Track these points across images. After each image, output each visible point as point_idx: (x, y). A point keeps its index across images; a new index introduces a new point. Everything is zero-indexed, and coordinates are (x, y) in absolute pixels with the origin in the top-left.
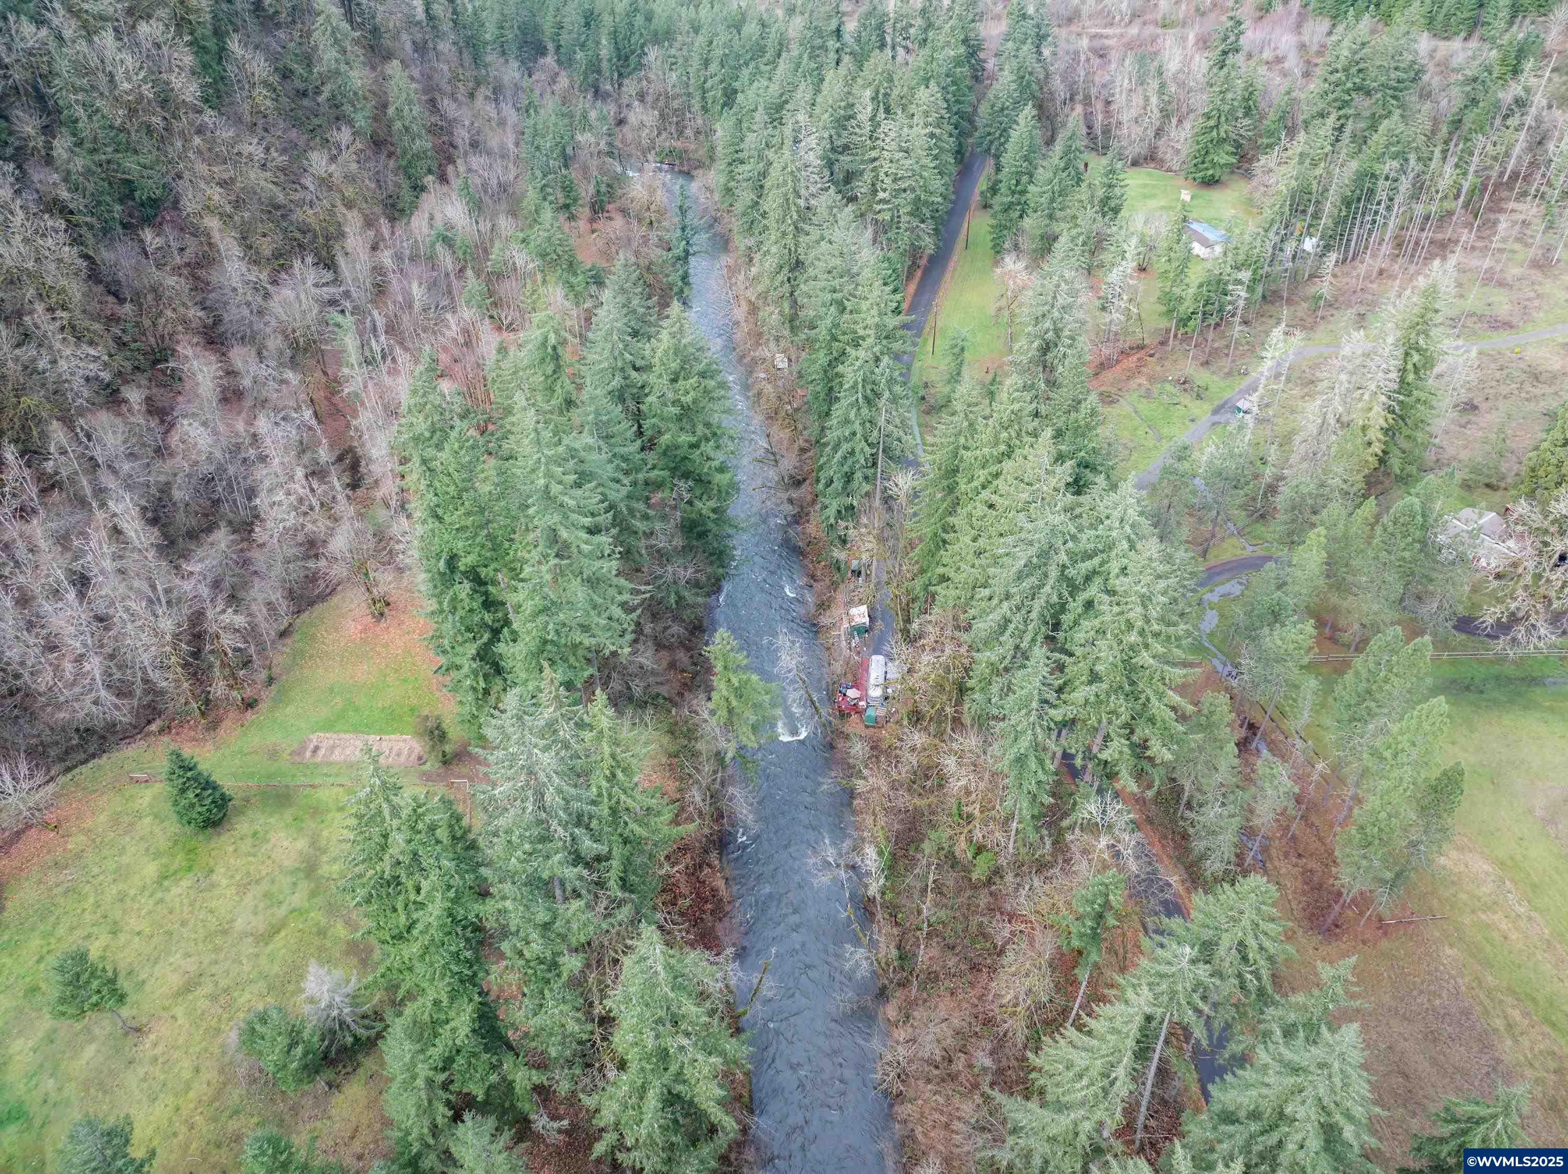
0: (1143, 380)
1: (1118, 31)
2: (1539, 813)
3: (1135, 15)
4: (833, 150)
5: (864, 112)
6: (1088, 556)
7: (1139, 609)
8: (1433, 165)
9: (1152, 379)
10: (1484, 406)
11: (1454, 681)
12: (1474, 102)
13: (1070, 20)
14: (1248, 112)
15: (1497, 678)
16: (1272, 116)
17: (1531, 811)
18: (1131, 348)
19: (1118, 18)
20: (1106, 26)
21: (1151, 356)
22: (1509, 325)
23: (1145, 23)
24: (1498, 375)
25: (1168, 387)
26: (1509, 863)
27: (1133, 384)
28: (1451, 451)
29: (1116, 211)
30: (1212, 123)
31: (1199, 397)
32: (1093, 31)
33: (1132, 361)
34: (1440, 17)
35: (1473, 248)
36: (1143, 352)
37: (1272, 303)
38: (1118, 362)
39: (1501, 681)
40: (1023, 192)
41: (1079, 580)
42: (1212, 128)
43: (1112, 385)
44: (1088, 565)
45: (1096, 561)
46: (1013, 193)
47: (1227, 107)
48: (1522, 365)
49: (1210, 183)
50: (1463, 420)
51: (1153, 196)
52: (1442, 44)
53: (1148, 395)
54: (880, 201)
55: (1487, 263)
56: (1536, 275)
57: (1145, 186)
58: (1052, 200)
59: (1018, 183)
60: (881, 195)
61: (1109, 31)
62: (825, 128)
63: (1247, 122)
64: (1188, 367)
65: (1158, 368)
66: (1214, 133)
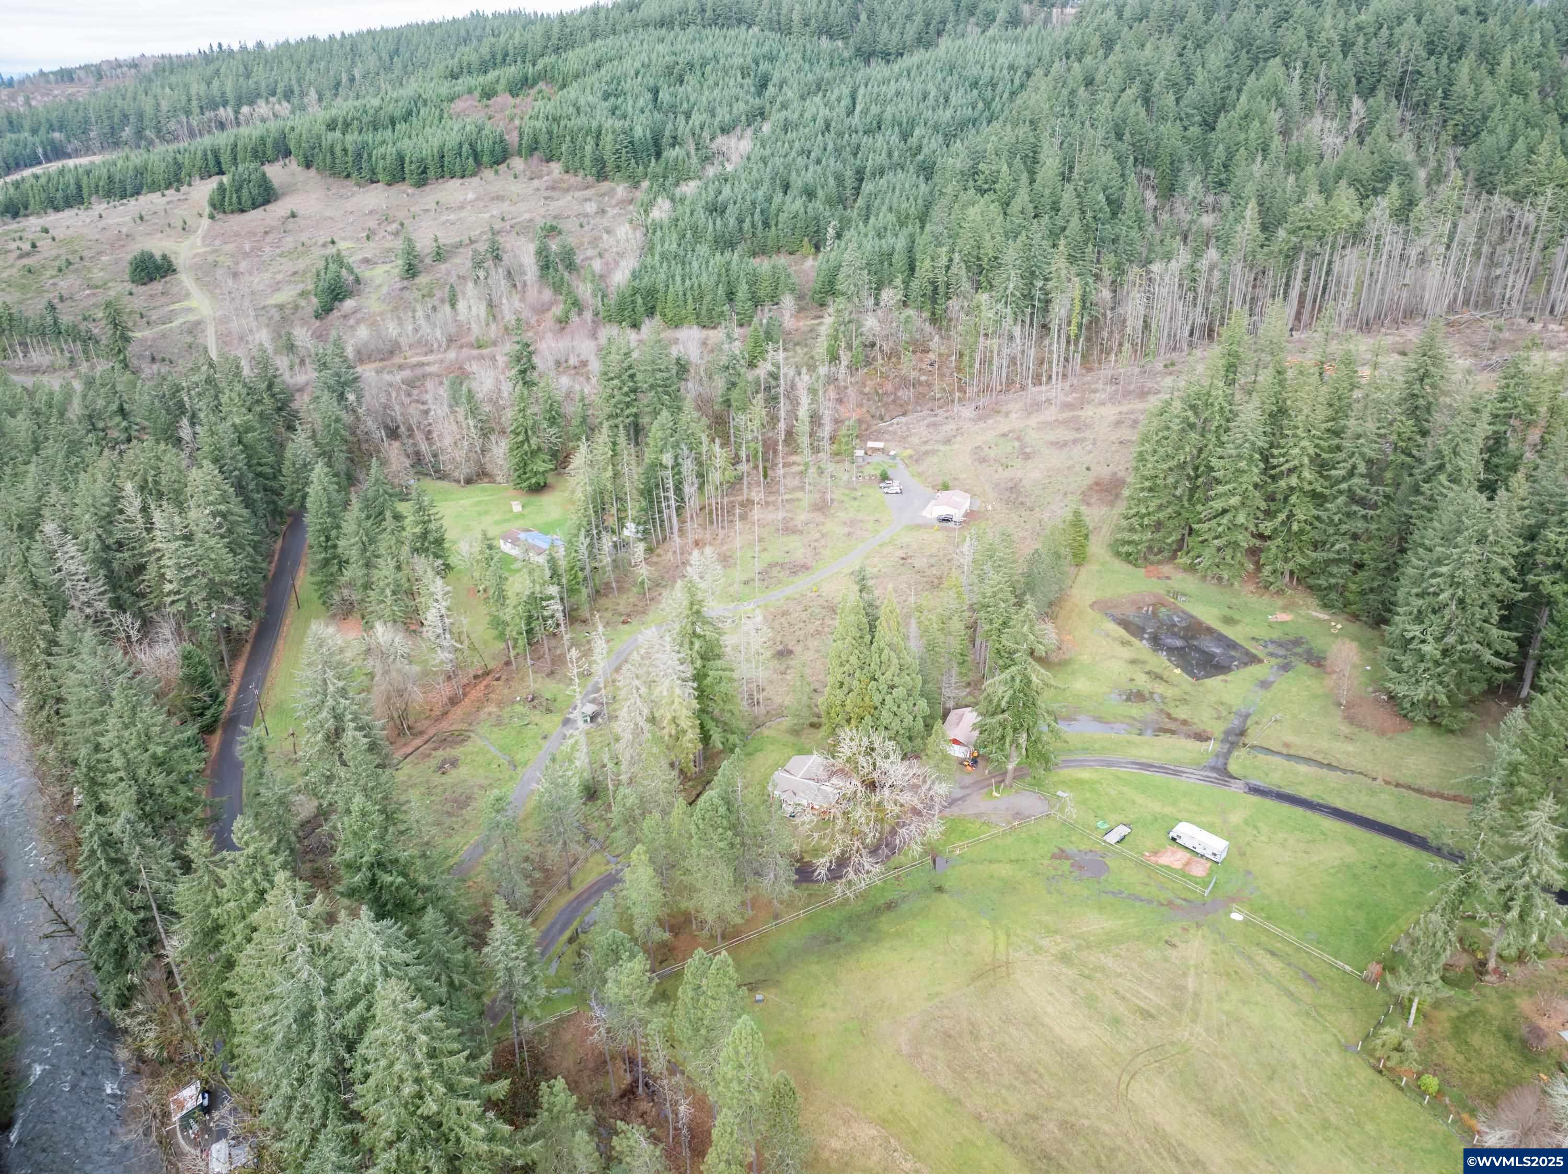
0: (492, 708)
1: (440, 356)
2: (905, 1049)
3: (451, 340)
4: (106, 548)
5: (133, 507)
6: (351, 1004)
7: (404, 1057)
8: (704, 448)
9: (500, 704)
10: (798, 649)
11: (814, 938)
12: (734, 384)
13: (392, 353)
14: (552, 421)
15: (849, 919)
16: (575, 422)
17: (899, 1051)
18: (476, 677)
19: (436, 346)
20: (426, 354)
21: (498, 679)
22: (805, 567)
23: (462, 347)
24: (804, 616)
25: (519, 708)
26: (890, 1117)
27: (483, 715)
28: (778, 700)
29: (439, 542)
30: (520, 438)
31: (549, 711)
32: (414, 360)
33: (477, 692)
34: (704, 312)
35: (767, 503)
36: (489, 678)
37: (606, 595)
38: (465, 695)
39: (853, 920)
40: (335, 546)
41: (351, 1033)
42: (522, 442)
43: (462, 721)
44: (353, 1014)
45: (361, 1006)
46: (326, 549)
47: (530, 423)
48: (821, 601)
49: (539, 489)
50: (783, 668)
51: (486, 513)
52: (711, 333)
53: (499, 723)
54: (169, 594)
55: (781, 515)
56: (820, 518)
57: (479, 503)
58: (365, 550)
59: (328, 539)
60: (168, 587)
61: (430, 358)
62: (88, 530)
63: (553, 431)
64: (534, 682)
65: (506, 691)
66: (526, 447)
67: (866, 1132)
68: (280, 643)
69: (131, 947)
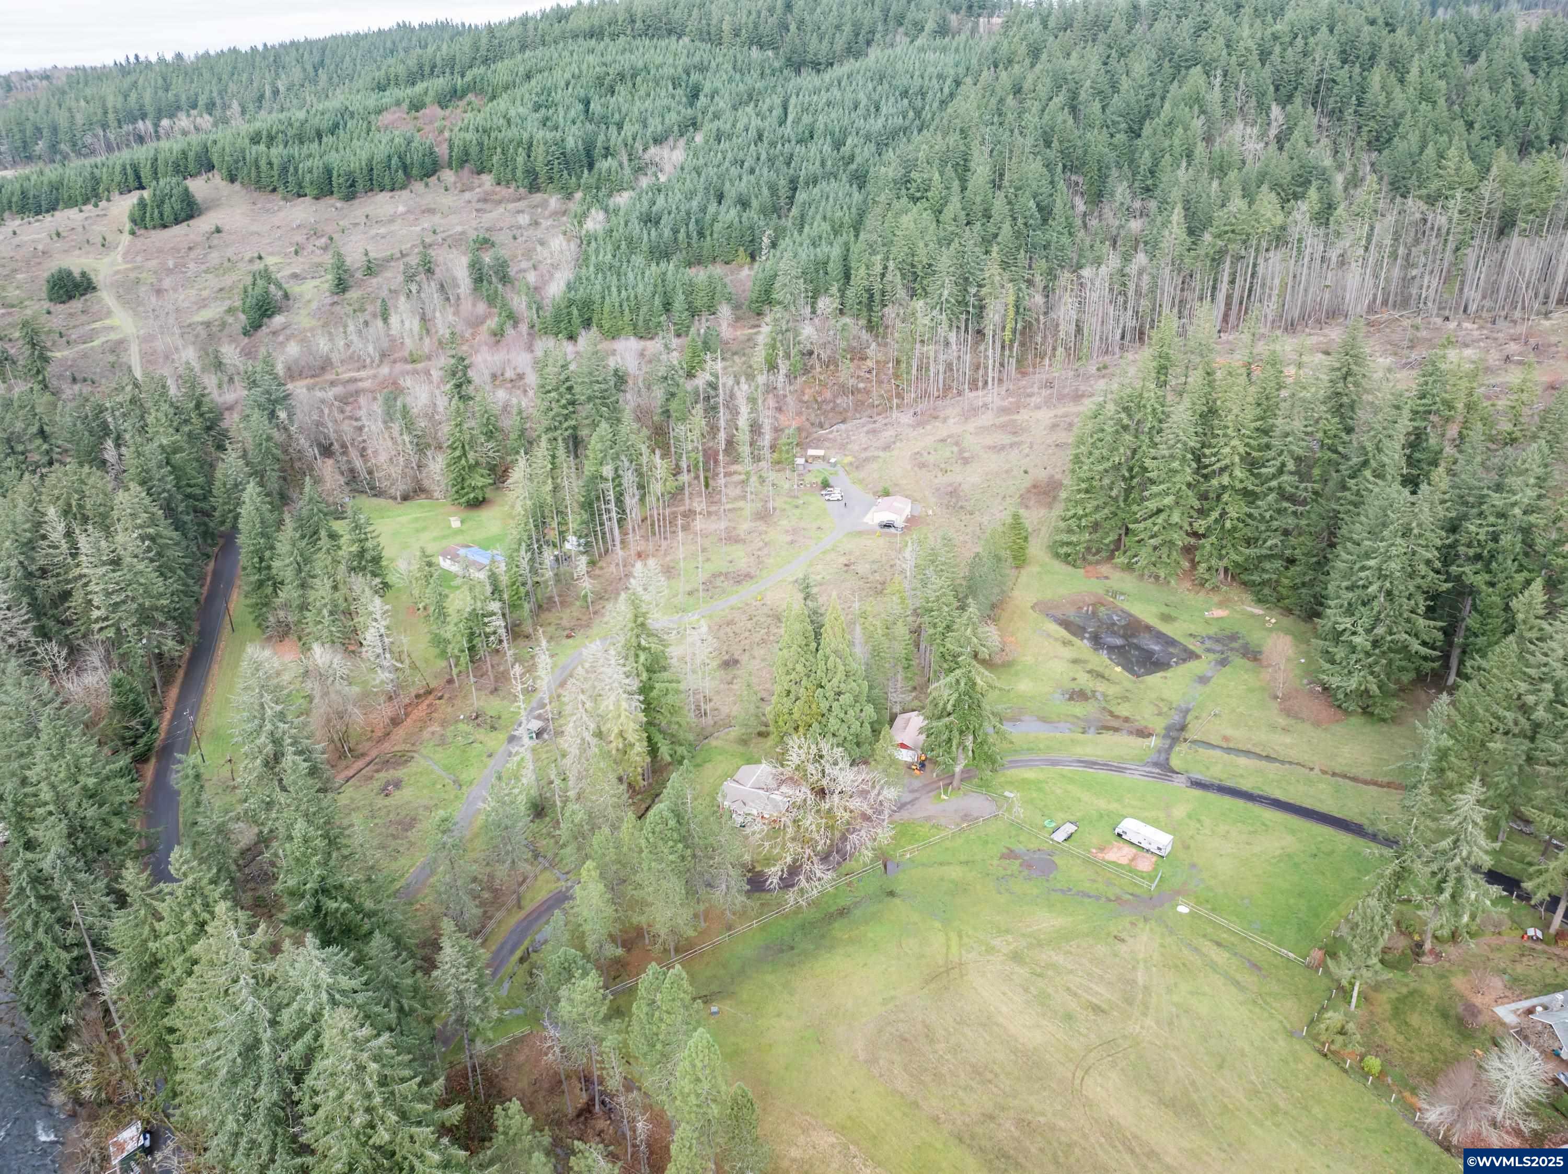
0: (436, 728)
1: (371, 372)
2: (862, 1056)
3: (383, 355)
4: (29, 575)
5: (56, 530)
6: (298, 1035)
7: (354, 1087)
8: (644, 460)
9: (444, 723)
10: (744, 658)
11: (767, 947)
12: (673, 395)
13: (323, 369)
14: (490, 435)
15: (802, 927)
16: (513, 436)
17: (855, 1057)
18: (418, 696)
19: (368, 361)
20: (359, 370)
21: (440, 698)
22: (749, 576)
23: (395, 362)
24: (749, 625)
25: (462, 727)
26: (849, 1124)
27: (426, 734)
28: (725, 710)
29: (376, 560)
30: (458, 453)
31: (493, 728)
32: (347, 376)
33: (420, 711)
34: (640, 323)
35: (709, 513)
36: (431, 697)
37: (549, 610)
38: (407, 715)
39: (806, 928)
40: (269, 568)
41: (298, 1064)
42: (460, 458)
43: (405, 741)
44: (299, 1047)
45: (308, 1036)
46: (260, 570)
47: (467, 437)
48: (766, 610)
49: (477, 504)
50: (729, 678)
51: (424, 529)
52: (649, 344)
53: (442, 742)
54: (97, 621)
55: (723, 525)
56: (762, 527)
57: (417, 520)
58: (300, 570)
59: (261, 560)
60: (96, 614)
61: (363, 374)
62: (10, 556)
63: (491, 445)
64: (478, 700)
65: (449, 710)
66: (463, 462)
67: (826, 1140)
68: (215, 669)
69: (65, 986)
